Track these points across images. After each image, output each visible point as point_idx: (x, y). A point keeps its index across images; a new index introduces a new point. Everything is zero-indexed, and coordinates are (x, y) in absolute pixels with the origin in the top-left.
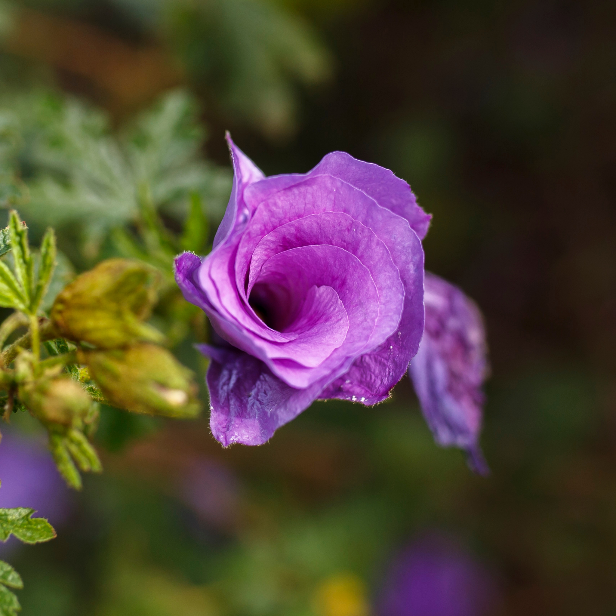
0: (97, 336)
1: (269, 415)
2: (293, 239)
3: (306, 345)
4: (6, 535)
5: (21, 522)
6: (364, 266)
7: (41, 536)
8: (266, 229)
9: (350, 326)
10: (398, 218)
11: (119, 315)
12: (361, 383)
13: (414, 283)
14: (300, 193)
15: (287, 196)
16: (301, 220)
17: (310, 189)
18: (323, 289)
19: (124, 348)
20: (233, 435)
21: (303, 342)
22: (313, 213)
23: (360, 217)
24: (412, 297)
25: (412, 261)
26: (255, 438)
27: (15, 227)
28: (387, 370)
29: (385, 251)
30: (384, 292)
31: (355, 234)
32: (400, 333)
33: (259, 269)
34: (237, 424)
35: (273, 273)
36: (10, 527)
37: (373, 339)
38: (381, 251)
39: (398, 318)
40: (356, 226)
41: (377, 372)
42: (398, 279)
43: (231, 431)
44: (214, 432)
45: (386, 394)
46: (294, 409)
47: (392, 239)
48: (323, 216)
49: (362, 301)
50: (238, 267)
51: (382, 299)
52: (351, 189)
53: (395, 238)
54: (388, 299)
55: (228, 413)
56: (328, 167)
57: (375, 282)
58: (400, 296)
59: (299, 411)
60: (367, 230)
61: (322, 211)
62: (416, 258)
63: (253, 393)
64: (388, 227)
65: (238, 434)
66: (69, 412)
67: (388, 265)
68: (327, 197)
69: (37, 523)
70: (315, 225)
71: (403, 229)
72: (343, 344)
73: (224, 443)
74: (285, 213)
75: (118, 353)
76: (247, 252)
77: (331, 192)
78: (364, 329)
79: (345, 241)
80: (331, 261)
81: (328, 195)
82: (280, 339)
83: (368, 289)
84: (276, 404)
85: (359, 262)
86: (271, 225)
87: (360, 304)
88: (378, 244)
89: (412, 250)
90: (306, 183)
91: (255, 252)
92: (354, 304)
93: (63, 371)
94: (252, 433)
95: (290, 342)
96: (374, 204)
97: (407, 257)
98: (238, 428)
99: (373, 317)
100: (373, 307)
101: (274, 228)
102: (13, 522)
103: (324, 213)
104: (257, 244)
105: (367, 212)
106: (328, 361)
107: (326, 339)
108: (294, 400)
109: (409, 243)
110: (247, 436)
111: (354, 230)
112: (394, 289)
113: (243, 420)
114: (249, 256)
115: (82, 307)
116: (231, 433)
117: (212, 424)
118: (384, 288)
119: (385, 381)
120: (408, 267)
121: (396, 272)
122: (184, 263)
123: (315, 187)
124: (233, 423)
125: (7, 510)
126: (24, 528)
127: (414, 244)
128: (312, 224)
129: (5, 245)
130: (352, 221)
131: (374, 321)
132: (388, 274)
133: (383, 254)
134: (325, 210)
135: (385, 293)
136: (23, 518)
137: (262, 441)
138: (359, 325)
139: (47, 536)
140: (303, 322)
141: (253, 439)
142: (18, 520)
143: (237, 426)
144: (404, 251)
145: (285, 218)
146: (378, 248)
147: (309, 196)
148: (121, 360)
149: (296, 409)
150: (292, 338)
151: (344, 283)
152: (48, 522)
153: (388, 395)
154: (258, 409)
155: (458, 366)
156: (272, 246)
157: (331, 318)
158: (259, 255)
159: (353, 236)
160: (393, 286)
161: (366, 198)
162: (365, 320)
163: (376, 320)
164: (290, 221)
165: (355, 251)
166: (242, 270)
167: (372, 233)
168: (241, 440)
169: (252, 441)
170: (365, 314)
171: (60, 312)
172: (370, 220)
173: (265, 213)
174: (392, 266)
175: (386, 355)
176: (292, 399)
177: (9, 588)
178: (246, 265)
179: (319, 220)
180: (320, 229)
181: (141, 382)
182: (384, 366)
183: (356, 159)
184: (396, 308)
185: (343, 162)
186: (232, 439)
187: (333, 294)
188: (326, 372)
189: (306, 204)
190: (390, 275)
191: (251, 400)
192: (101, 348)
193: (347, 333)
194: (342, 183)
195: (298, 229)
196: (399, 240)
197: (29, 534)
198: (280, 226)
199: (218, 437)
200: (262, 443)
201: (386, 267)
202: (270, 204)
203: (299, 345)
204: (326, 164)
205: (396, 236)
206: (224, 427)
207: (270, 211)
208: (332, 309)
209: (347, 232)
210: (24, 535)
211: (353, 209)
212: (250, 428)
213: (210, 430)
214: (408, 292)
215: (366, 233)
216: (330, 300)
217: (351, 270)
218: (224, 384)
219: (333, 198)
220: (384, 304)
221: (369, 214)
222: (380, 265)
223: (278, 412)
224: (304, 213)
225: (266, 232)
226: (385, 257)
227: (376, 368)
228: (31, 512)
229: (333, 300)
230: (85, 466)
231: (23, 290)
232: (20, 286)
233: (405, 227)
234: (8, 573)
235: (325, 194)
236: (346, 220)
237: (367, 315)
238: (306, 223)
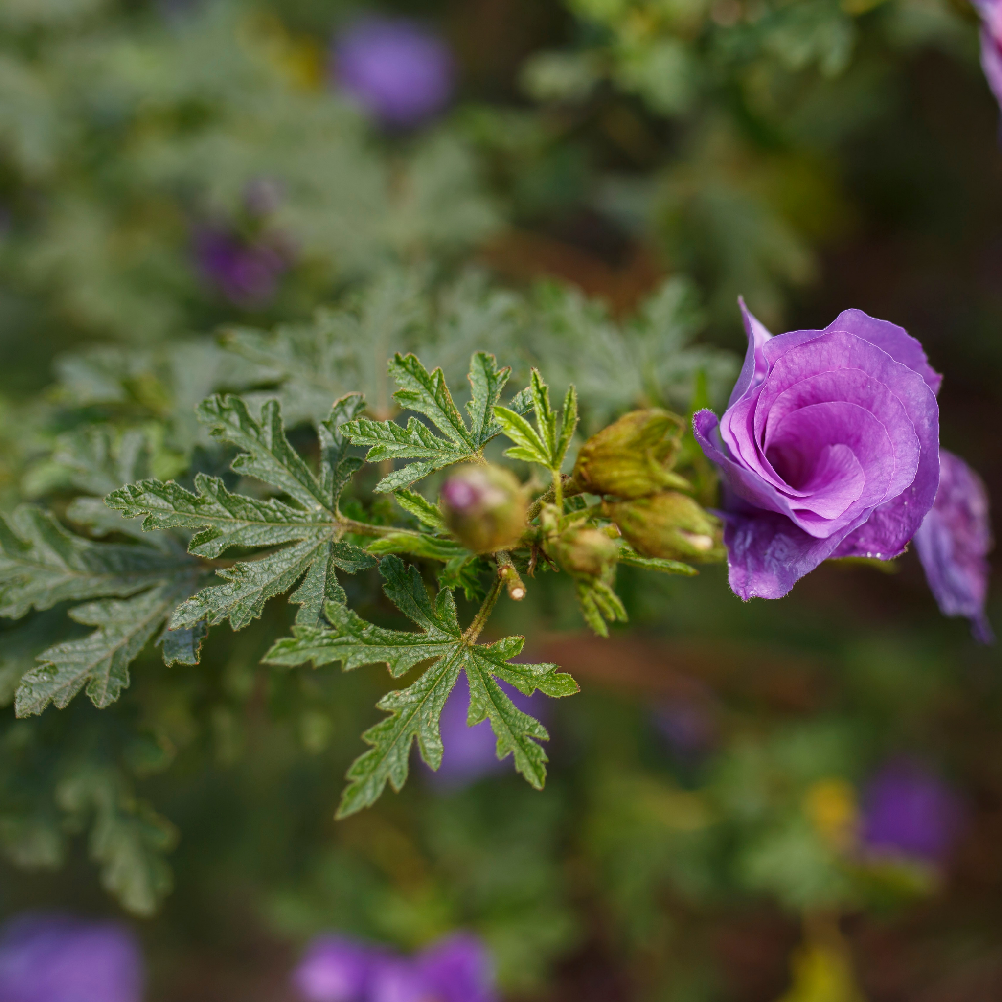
0: (621, 485)
1: (787, 569)
2: (808, 397)
3: (823, 500)
4: (531, 690)
5: (545, 677)
6: (879, 422)
7: (566, 691)
8: (782, 386)
9: (866, 481)
10: (913, 373)
11: (645, 463)
12: (875, 540)
13: (928, 438)
14: (816, 349)
15: (803, 353)
16: (817, 377)
17: (825, 345)
18: (837, 448)
19: (650, 496)
20: (752, 590)
21: (820, 498)
22: (829, 370)
23: (874, 374)
24: (927, 452)
25: (926, 416)
26: (774, 592)
27: (537, 385)
28: (902, 526)
29: (900, 407)
30: (900, 446)
31: (869, 391)
32: (914, 489)
33: (774, 428)
34: (756, 579)
35: (788, 434)
36: (534, 682)
37: (890, 492)
38: (896, 407)
39: (914, 471)
40: (871, 382)
41: (891, 528)
42: (913, 434)
43: (750, 585)
44: (733, 587)
45: (902, 548)
46: (814, 561)
47: (907, 395)
48: (839, 373)
49: (878, 457)
50: (757, 422)
51: (898, 454)
52: (866, 344)
53: (909, 394)
54: (903, 453)
55: (746, 569)
56: (843, 324)
57: (890, 437)
58: (916, 450)
59: (819, 562)
60: (881, 387)
61: (837, 368)
62: (930, 413)
63: (769, 551)
64: (903, 383)
65: (757, 588)
66: (596, 559)
67: (903, 420)
68: (842, 353)
69: (562, 678)
70: (830, 383)
71: (917, 385)
72: (860, 497)
73: (744, 597)
74: (801, 370)
75: (644, 502)
76: (764, 408)
77: (846, 349)
78: (881, 483)
79: (859, 398)
80: (846, 419)
81: (843, 351)
82: (797, 494)
83: (884, 444)
84: (794, 558)
85: (874, 418)
86: (787, 382)
87: (876, 459)
88: (893, 399)
89: (926, 405)
90: (822, 340)
91: (772, 410)
92: (870, 460)
93: (589, 521)
94: (771, 588)
95: (807, 497)
96: (890, 358)
97: (921, 413)
98: (757, 583)
99: (889, 471)
100: (889, 461)
101: (791, 385)
102: (537, 678)
103: (840, 370)
104: (774, 401)
105: (882, 368)
106: (846, 514)
107: (843, 493)
108: (813, 553)
109: (923, 398)
110: (766, 591)
111: (869, 387)
112: (909, 443)
113: (761, 575)
114: (766, 413)
115: (606, 458)
116: (750, 588)
117: (731, 579)
118: (900, 443)
119: (901, 537)
120: (922, 422)
121: (911, 427)
122: (702, 421)
123: (831, 344)
124: (751, 578)
125: (531, 666)
126: (548, 683)
127: (928, 399)
128: (827, 381)
129: (524, 406)
130: (867, 377)
131: (890, 475)
132: (903, 429)
133: (898, 409)
134: (840, 367)
135: (900, 448)
136: (547, 673)
137: (781, 595)
138: (875, 479)
139: (571, 691)
140: (818, 481)
141: (772, 593)
142: (542, 676)
143: (755, 581)
144: (919, 406)
145: (801, 375)
146: (893, 404)
147: (825, 353)
148: (646, 508)
149: (816, 560)
150: (809, 494)
151: (858, 440)
152: (572, 677)
153: (904, 549)
154: (776, 566)
155: (962, 533)
156: (788, 404)
157: (846, 474)
158: (774, 414)
159: (868, 393)
160: (908, 441)
161: (881, 353)
162: (882, 474)
163: (892, 474)
164: (806, 378)
165: (870, 407)
166: (760, 427)
167: (887, 389)
168: (760, 594)
169: (771, 595)
170: (881, 469)
171: (584, 464)
172: (885, 376)
173: (782, 370)
174: (906, 421)
175: (900, 511)
176: (810, 552)
177: (536, 740)
178: (763, 422)
179: (834, 378)
180: (836, 387)
181: (666, 528)
182: (898, 522)
183: (870, 317)
184: (912, 461)
185: (857, 320)
186: (751, 593)
187: (848, 452)
188: (846, 523)
189: (821, 361)
190: (905, 429)
191: (767, 558)
192: (626, 498)
193: (864, 487)
194: (858, 339)
195: (814, 387)
196: (913, 395)
197: (553, 689)
198: (796, 383)
199: (737, 592)
200: (781, 596)
201: (901, 422)
202: (787, 360)
203: (816, 500)
204: (841, 321)
205: (910, 392)
206: (742, 583)
207: (787, 367)
208: (847, 466)
209: (861, 389)
210: (549, 690)
211: (868, 365)
212: (768, 583)
213: (729, 585)
214: (923, 447)
215: (881, 389)
216: (845, 457)
217: (866, 426)
218: (740, 544)
219: (848, 355)
220: (899, 458)
221: (884, 370)
222: (894, 421)
223: (797, 565)
224: (820, 370)
225: (782, 389)
226: (900, 411)
227: (890, 525)
228: (555, 668)
229: (848, 457)
230: (612, 616)
231: (545, 445)
232: (543, 442)
233: (920, 382)
234: (535, 726)
235: (841, 351)
236: (861, 377)
237: (882, 470)
238: (822, 381)
